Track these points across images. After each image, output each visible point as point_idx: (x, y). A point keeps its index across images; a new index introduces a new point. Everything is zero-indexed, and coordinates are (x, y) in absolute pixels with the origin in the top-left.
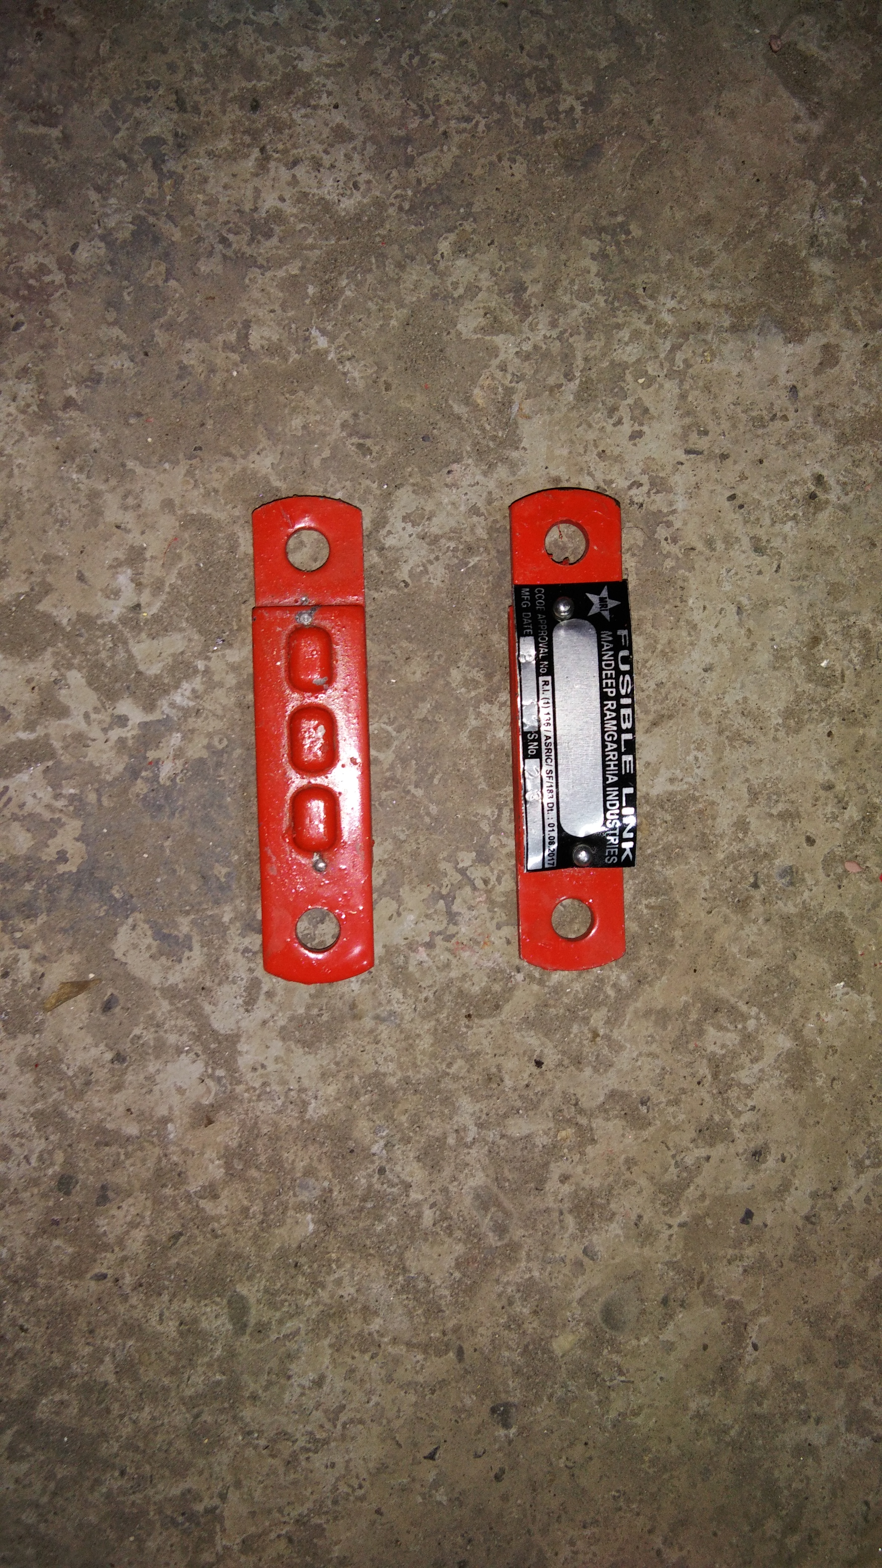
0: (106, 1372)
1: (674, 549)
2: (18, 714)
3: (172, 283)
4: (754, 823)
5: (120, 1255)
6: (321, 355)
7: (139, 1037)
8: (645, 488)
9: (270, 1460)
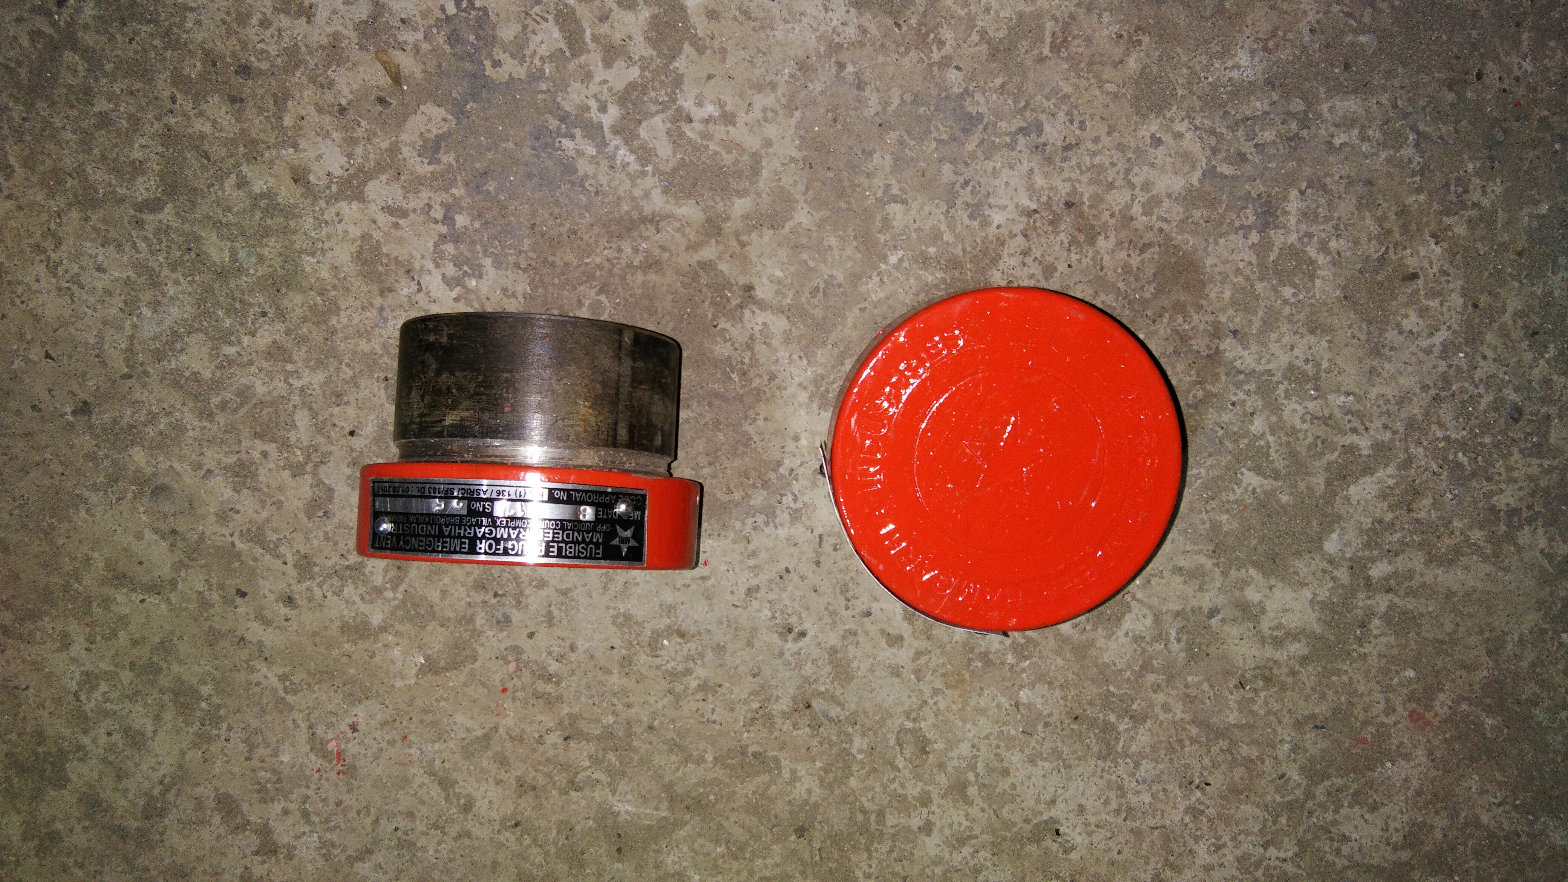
0: (101, 105)
1: (748, 528)
2: (604, 29)
3: (934, 145)
4: (543, 593)
5: (192, 114)
6: (884, 258)
7: (359, 125)
8: (792, 505)
9: (38, 233)
